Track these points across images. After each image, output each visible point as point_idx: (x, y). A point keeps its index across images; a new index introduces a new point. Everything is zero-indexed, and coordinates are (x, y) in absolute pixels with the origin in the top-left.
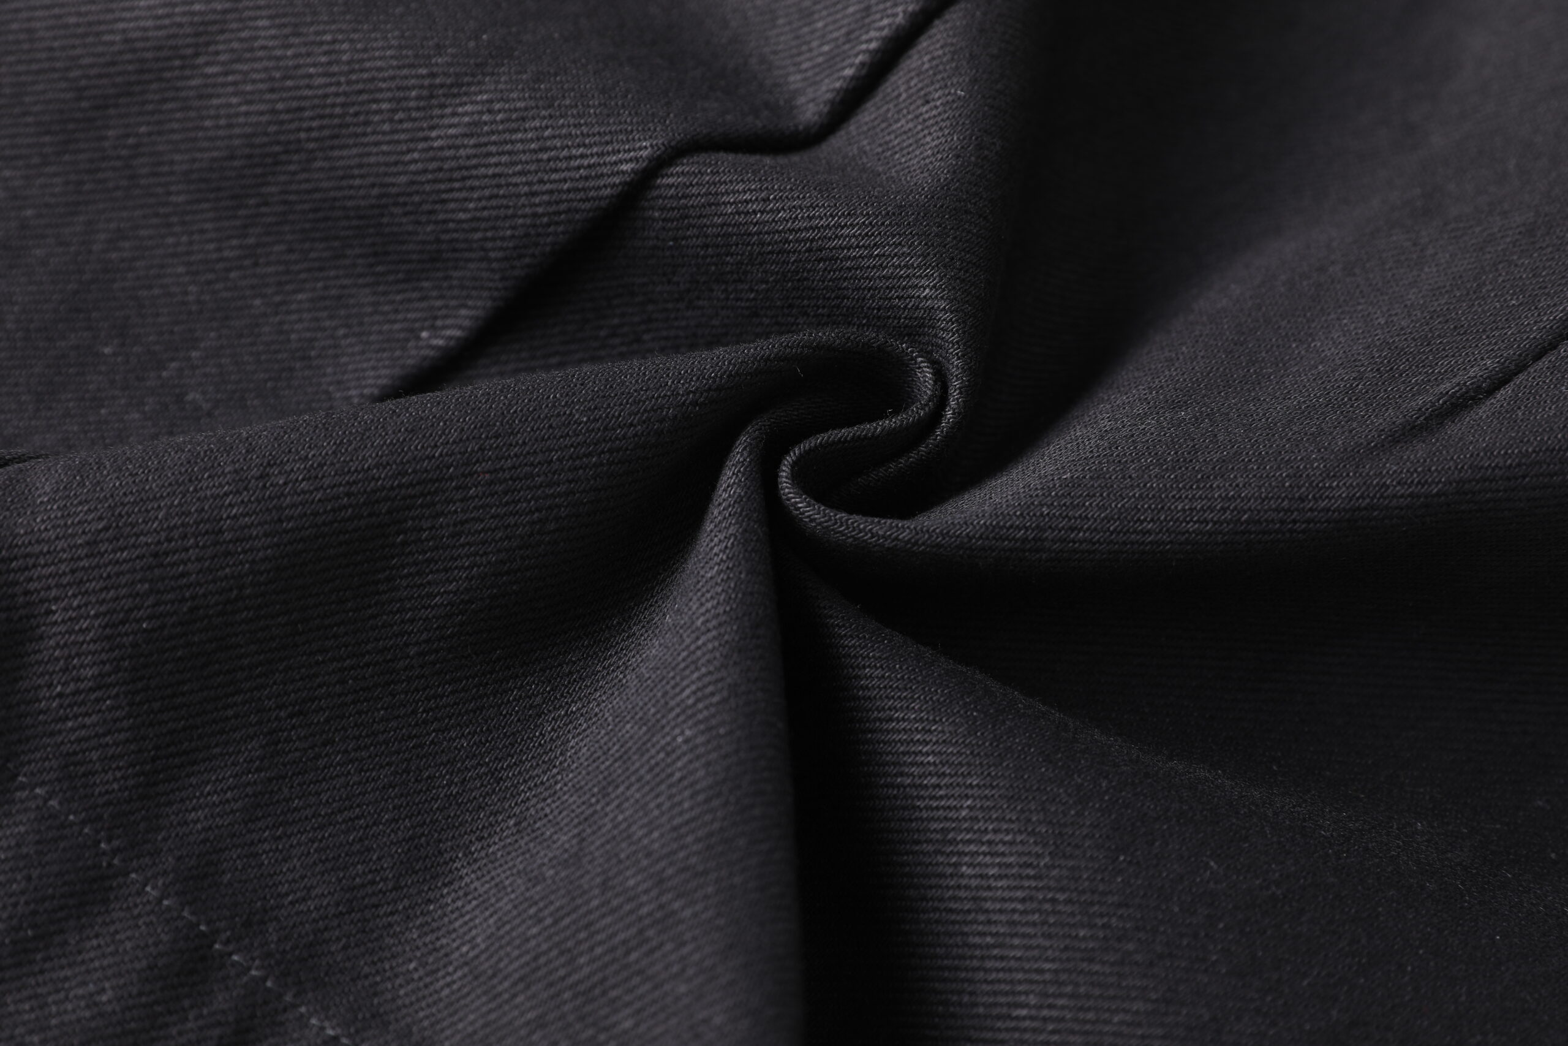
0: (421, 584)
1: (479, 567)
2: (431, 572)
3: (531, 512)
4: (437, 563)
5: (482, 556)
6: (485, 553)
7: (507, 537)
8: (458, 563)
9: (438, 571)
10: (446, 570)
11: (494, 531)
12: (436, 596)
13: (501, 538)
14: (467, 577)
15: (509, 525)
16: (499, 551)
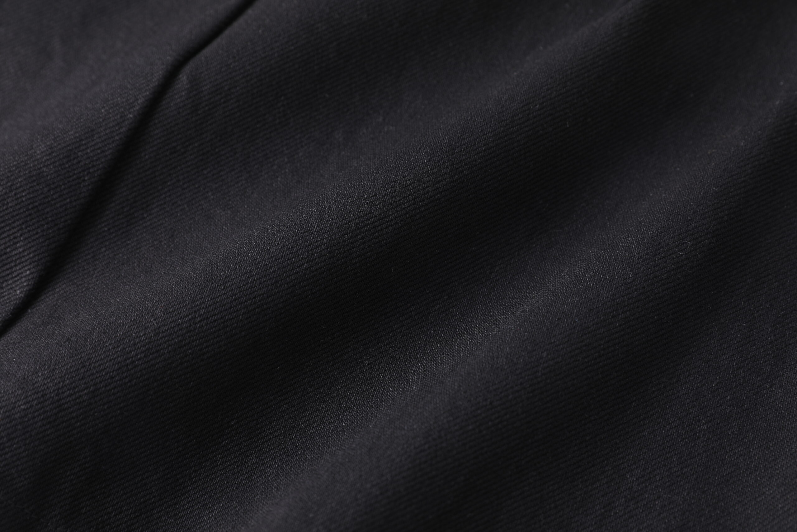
0: (148, 361)
1: (171, 346)
2: (151, 354)
3: (187, 316)
4: (152, 349)
5: (171, 341)
6: (172, 339)
7: (180, 330)
8: (162, 347)
9: (153, 353)
10: (157, 351)
11: (173, 328)
12: (156, 365)
13: (177, 331)
14: (167, 352)
15: (179, 324)
16: (178, 336)
